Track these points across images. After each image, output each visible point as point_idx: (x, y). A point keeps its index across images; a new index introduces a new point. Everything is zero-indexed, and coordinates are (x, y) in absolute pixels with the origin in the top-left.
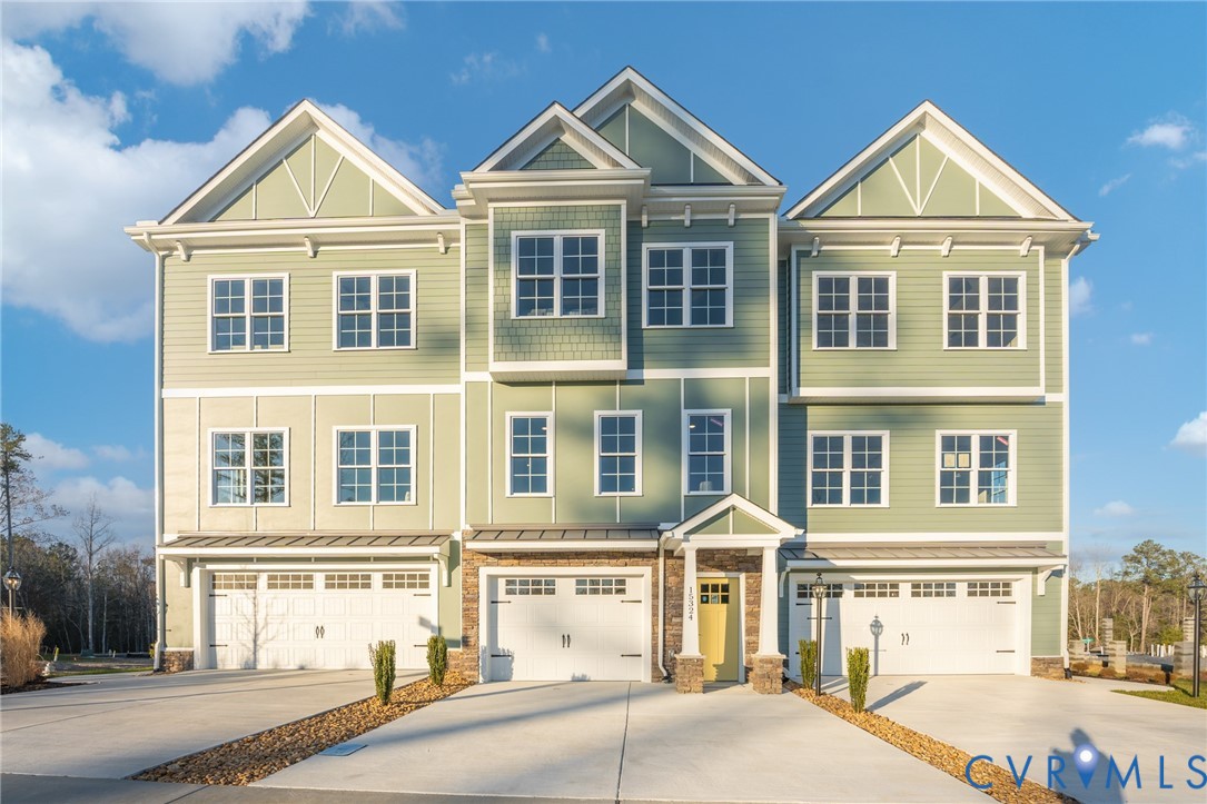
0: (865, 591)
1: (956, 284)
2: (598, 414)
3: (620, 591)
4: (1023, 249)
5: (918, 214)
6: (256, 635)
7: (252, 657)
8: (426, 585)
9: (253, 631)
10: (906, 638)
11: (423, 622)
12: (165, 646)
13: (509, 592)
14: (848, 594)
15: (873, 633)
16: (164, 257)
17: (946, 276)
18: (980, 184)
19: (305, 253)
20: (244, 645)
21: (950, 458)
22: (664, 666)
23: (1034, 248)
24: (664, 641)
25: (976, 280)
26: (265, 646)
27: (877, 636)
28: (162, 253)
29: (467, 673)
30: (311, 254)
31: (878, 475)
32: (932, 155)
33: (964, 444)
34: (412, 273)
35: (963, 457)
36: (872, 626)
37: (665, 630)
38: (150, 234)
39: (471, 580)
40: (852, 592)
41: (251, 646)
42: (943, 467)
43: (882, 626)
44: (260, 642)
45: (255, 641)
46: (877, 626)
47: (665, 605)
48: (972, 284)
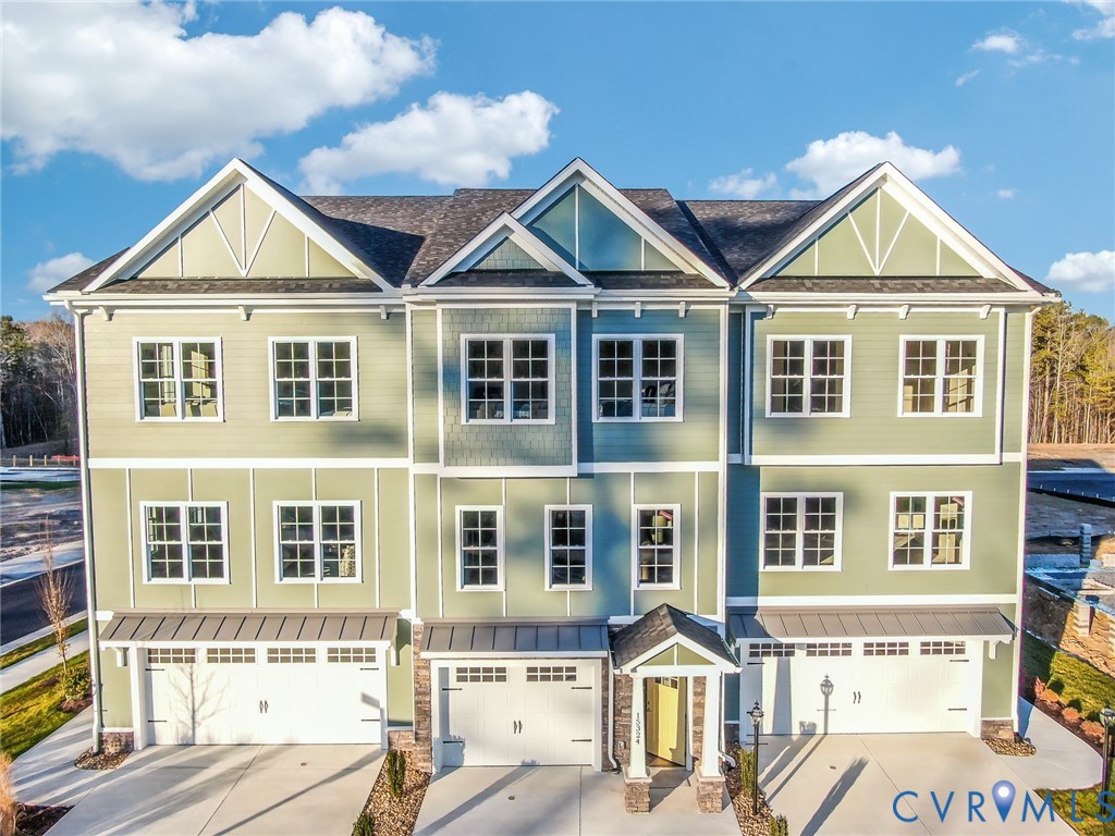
0: (818, 649)
1: (912, 348)
2: (549, 508)
3: (569, 678)
4: (982, 312)
5: (877, 274)
6: (194, 712)
7: (191, 732)
8: (372, 659)
9: (191, 708)
10: (857, 696)
11: (366, 699)
12: (103, 726)
13: (460, 679)
14: (800, 654)
15: (824, 693)
16: (83, 316)
17: (903, 339)
18: (941, 241)
19: (238, 316)
20: (182, 722)
21: (905, 518)
22: (614, 756)
23: (994, 310)
24: (614, 732)
25: (934, 344)
26: (204, 723)
27: (827, 695)
28: (80, 311)
29: (420, 764)
30: (244, 317)
31: (831, 537)
32: (893, 211)
33: (919, 505)
34: (352, 340)
35: (918, 517)
36: (822, 685)
37: (614, 721)
38: (70, 302)
39: (423, 672)
40: (805, 652)
41: (189, 722)
42: (897, 528)
43: (832, 686)
44: (198, 718)
45: (193, 718)
46: (827, 686)
47: (614, 697)
48: (930, 348)
